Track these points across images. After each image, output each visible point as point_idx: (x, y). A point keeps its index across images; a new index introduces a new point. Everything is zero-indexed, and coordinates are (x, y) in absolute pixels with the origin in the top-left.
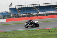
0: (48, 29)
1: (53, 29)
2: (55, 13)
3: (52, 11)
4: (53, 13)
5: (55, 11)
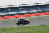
0: (3, 29)
1: (7, 29)
2: (8, 15)
3: (6, 13)
4: (6, 14)
5: (8, 13)
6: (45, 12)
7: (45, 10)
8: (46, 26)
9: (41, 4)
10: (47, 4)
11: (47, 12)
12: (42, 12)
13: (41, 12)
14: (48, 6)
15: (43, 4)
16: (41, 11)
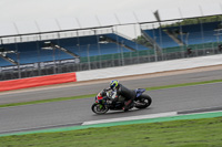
6: (36, 73)
7: (36, 65)
8: (40, 136)
9: (18, 41)
10: (44, 37)
11: (44, 72)
12: (23, 75)
13: (16, 76)
14: (49, 45)
15: (25, 39)
16: (19, 72)
